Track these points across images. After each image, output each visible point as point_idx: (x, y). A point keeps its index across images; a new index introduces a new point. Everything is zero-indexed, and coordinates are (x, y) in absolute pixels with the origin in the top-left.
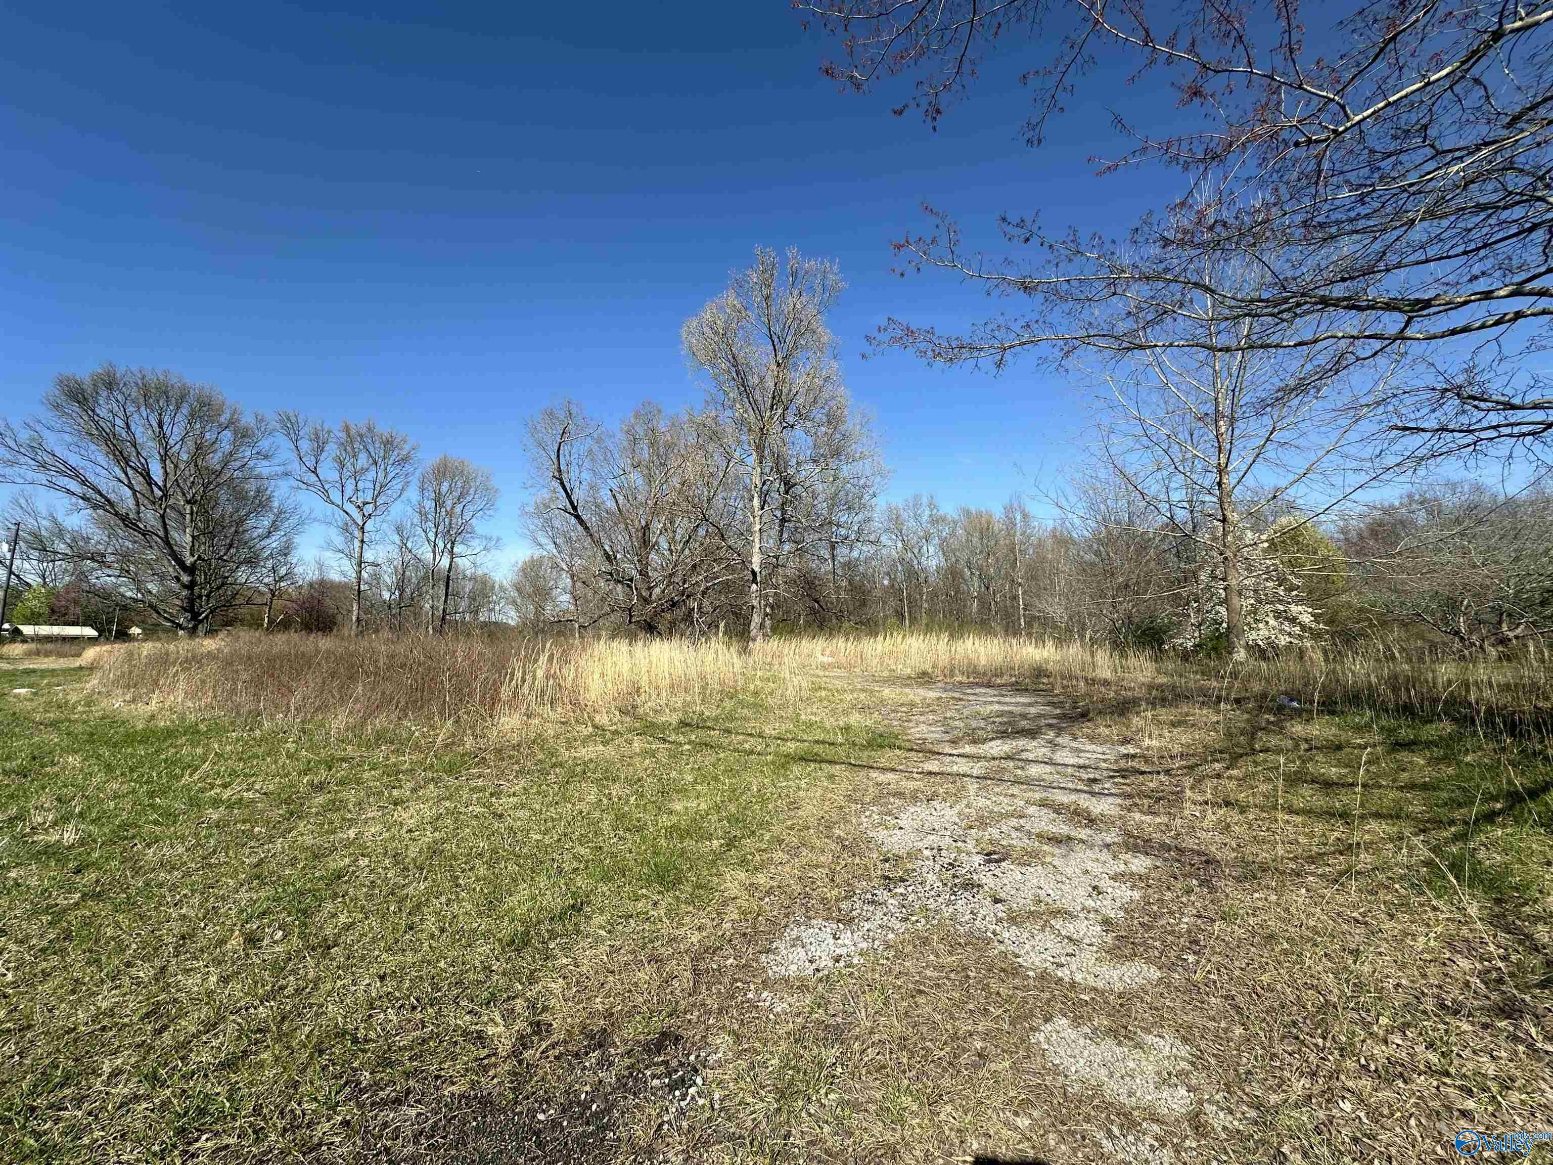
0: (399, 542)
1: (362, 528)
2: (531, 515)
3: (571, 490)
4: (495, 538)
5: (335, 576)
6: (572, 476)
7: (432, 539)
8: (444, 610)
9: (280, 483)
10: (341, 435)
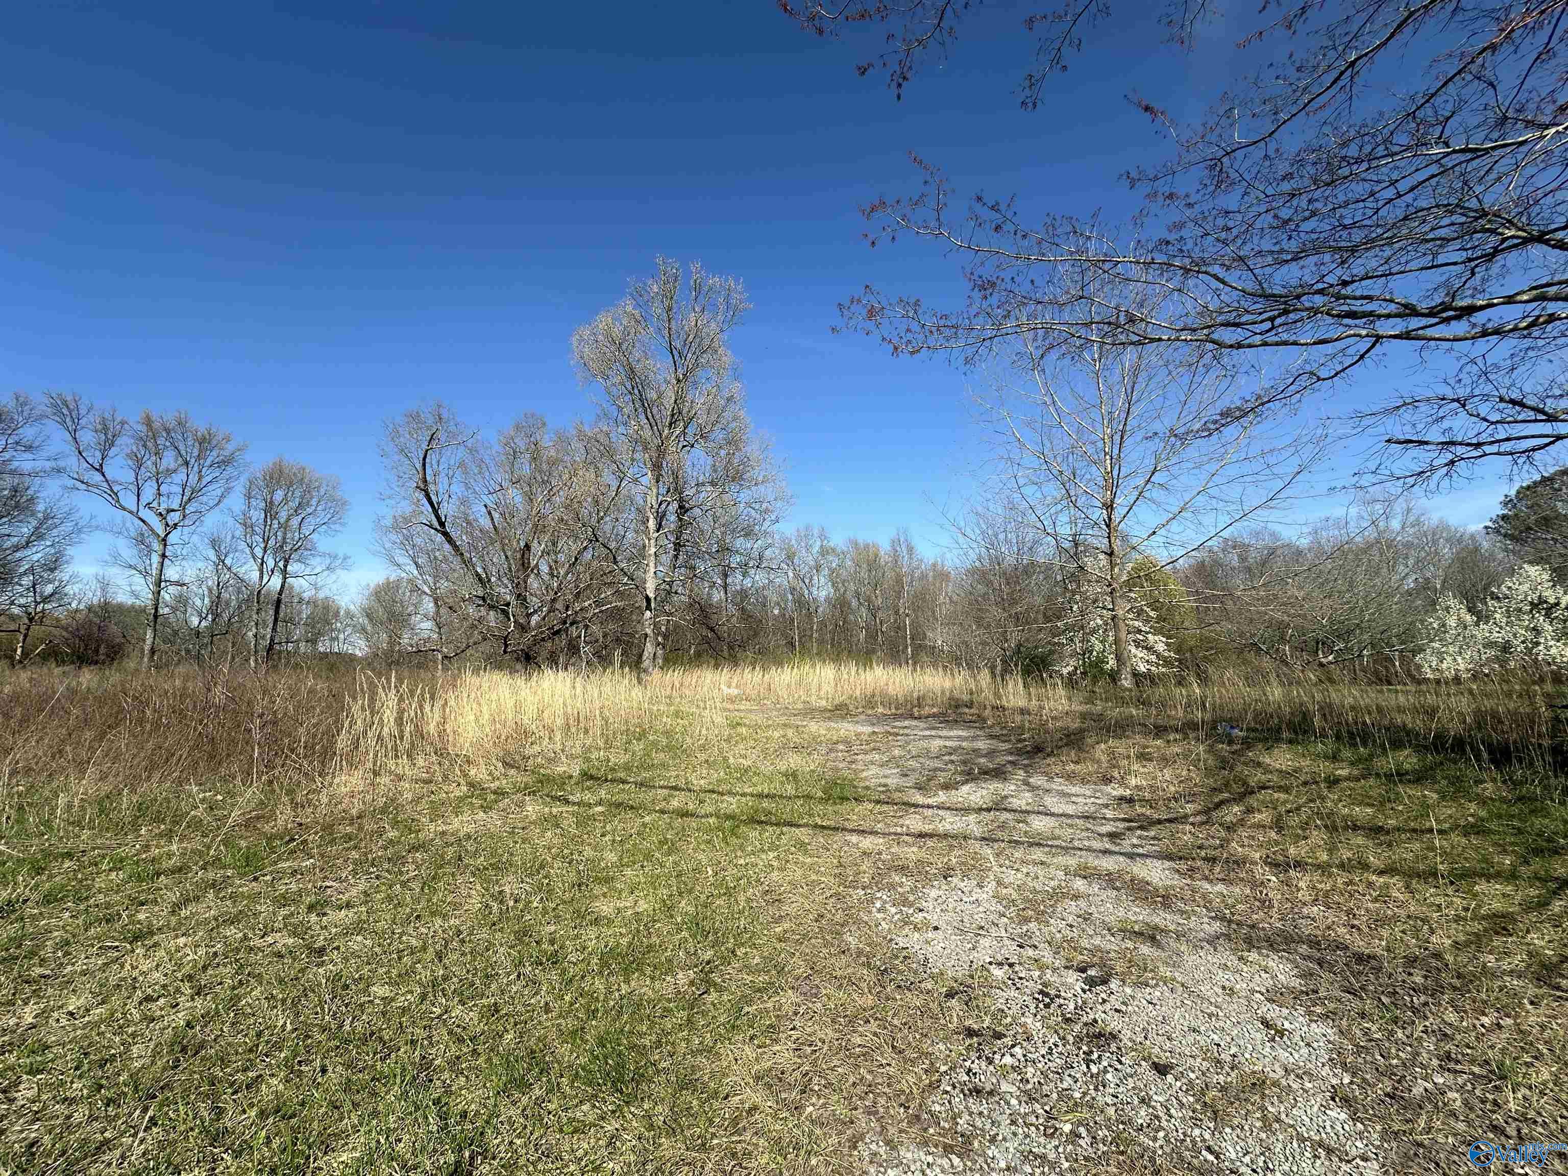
0: (214, 558)
1: (164, 540)
2: (387, 531)
3: (439, 503)
4: (341, 555)
5: (122, 598)
6: (438, 489)
7: (260, 555)
8: (272, 640)
9: (48, 481)
10: (140, 427)
